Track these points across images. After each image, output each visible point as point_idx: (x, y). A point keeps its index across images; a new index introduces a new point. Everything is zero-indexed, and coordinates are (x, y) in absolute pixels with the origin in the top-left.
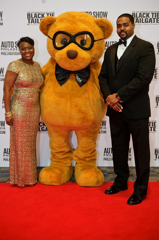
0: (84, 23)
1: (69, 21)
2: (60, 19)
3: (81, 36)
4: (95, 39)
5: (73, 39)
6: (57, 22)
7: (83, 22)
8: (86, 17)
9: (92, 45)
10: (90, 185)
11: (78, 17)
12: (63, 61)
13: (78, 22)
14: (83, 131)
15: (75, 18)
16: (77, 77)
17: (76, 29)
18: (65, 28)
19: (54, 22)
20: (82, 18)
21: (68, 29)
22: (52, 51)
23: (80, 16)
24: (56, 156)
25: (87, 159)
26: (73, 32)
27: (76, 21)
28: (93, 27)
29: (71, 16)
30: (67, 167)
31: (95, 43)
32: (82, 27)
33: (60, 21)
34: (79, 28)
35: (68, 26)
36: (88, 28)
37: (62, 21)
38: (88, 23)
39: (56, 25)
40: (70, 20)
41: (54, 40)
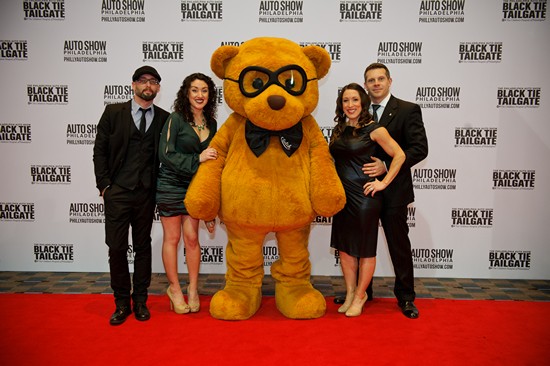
0: (287, 53)
1: (262, 50)
2: (246, 49)
3: (285, 73)
4: (308, 78)
5: (273, 79)
6: (242, 54)
7: (286, 51)
9: (304, 87)
10: (308, 316)
11: (275, 44)
12: (262, 114)
13: (278, 52)
14: (292, 233)
16: (283, 142)
17: (277, 62)
18: (258, 61)
19: (236, 55)
21: (265, 63)
22: (238, 101)
23: (280, 43)
24: (243, 275)
25: (299, 276)
26: (273, 68)
27: (275, 50)
28: (302, 59)
29: (264, 43)
31: (309, 83)
32: (286, 59)
33: (247, 52)
34: (282, 61)
35: (263, 58)
36: (296, 60)
37: (250, 52)
38: (293, 52)
39: (240, 58)
40: (264, 50)
41: (240, 82)
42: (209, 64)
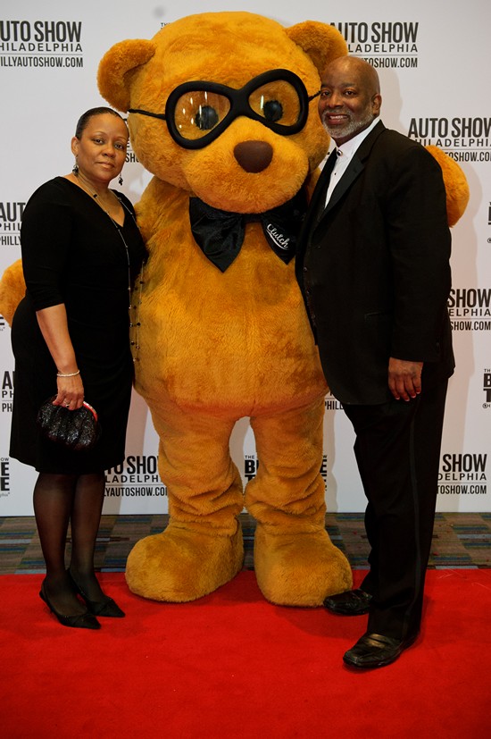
0: (260, 44)
1: (207, 44)
2: (170, 44)
3: (263, 88)
4: (310, 94)
5: (239, 104)
6: (163, 56)
7: (256, 41)
8: (257, 23)
9: (303, 115)
11: (232, 27)
12: (227, 184)
13: (239, 45)
15: (225, 32)
17: (243, 67)
18: (201, 70)
19: (149, 59)
20: (247, 28)
21: (216, 72)
22: (169, 158)
23: (240, 24)
24: (194, 508)
26: (236, 80)
27: (233, 41)
28: (291, 53)
29: (208, 26)
30: (221, 537)
32: (261, 59)
33: (174, 51)
34: (252, 63)
35: (211, 61)
36: (279, 60)
37: (180, 50)
38: (272, 42)
39: (161, 65)
40: (211, 43)
41: (169, 117)
42: (96, 82)
